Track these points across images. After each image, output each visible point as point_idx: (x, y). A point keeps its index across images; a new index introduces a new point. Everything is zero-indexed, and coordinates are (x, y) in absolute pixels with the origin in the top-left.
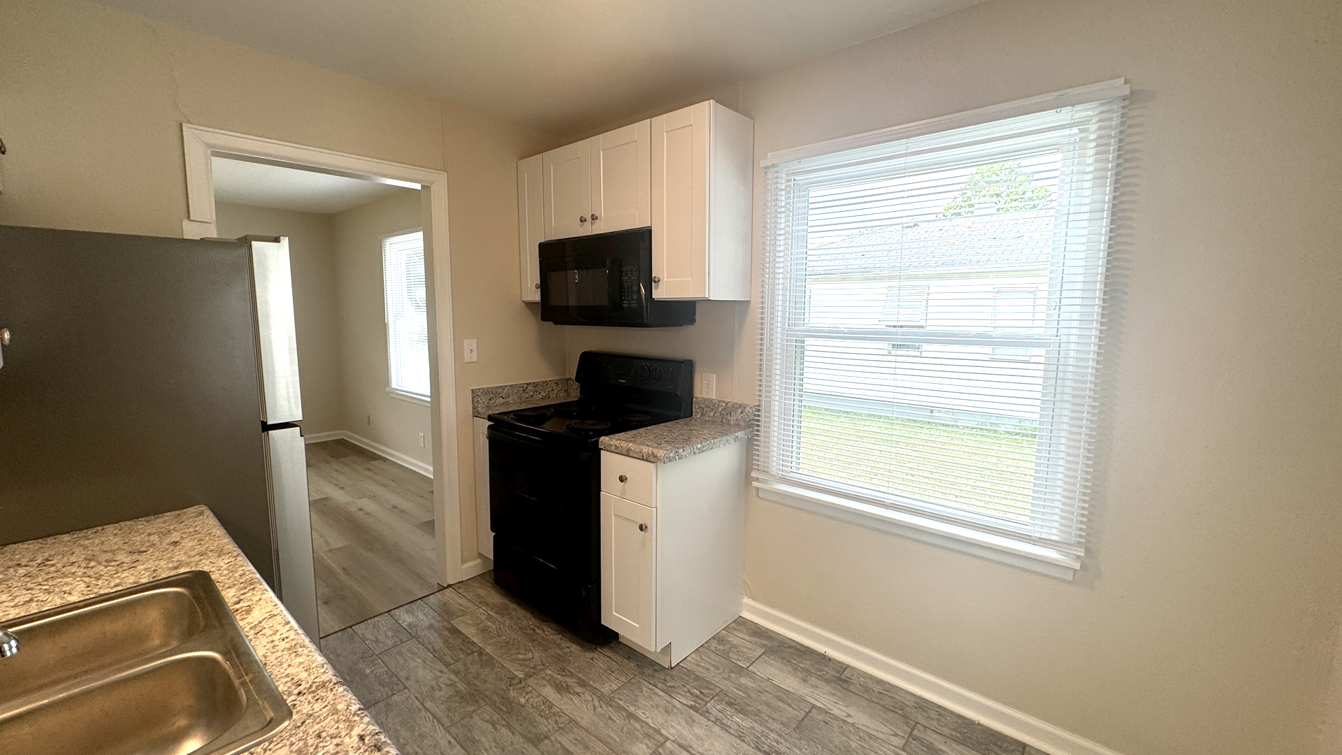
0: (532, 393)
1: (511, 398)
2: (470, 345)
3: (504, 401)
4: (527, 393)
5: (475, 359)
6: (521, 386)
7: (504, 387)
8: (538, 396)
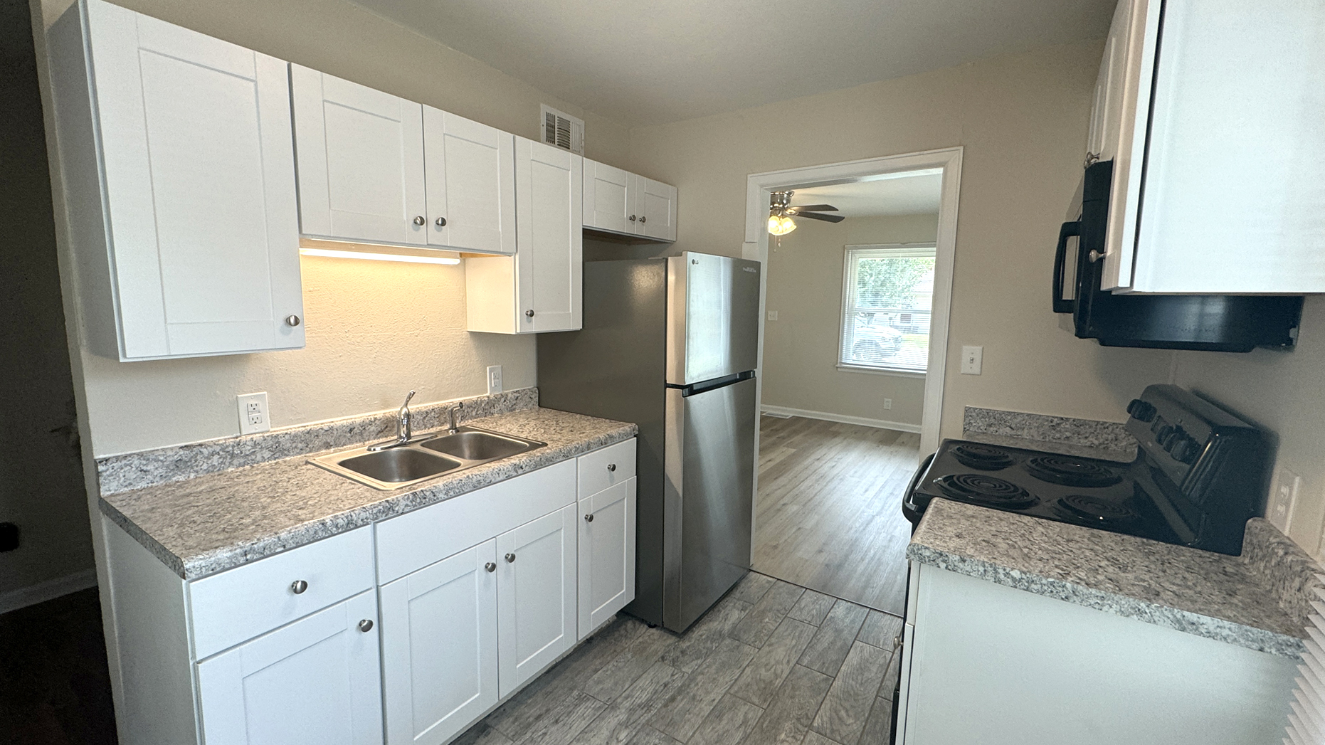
0: (1068, 434)
1: (1026, 431)
2: (971, 355)
3: (1013, 432)
4: (1060, 431)
5: (976, 370)
6: (1047, 419)
7: (1015, 415)
8: (1082, 441)
